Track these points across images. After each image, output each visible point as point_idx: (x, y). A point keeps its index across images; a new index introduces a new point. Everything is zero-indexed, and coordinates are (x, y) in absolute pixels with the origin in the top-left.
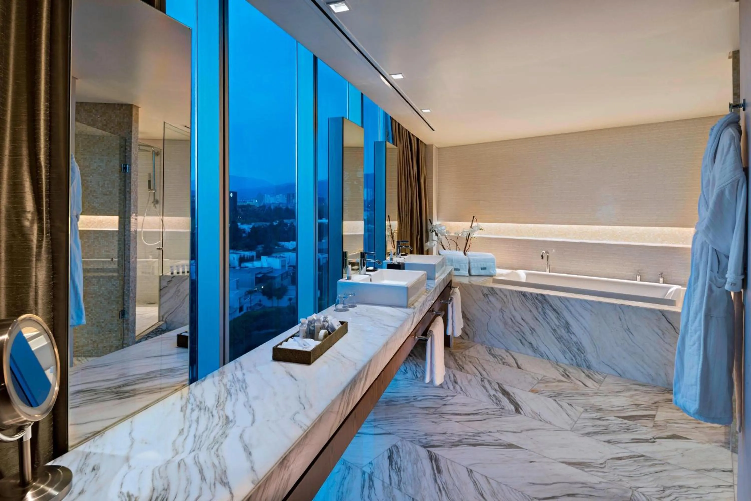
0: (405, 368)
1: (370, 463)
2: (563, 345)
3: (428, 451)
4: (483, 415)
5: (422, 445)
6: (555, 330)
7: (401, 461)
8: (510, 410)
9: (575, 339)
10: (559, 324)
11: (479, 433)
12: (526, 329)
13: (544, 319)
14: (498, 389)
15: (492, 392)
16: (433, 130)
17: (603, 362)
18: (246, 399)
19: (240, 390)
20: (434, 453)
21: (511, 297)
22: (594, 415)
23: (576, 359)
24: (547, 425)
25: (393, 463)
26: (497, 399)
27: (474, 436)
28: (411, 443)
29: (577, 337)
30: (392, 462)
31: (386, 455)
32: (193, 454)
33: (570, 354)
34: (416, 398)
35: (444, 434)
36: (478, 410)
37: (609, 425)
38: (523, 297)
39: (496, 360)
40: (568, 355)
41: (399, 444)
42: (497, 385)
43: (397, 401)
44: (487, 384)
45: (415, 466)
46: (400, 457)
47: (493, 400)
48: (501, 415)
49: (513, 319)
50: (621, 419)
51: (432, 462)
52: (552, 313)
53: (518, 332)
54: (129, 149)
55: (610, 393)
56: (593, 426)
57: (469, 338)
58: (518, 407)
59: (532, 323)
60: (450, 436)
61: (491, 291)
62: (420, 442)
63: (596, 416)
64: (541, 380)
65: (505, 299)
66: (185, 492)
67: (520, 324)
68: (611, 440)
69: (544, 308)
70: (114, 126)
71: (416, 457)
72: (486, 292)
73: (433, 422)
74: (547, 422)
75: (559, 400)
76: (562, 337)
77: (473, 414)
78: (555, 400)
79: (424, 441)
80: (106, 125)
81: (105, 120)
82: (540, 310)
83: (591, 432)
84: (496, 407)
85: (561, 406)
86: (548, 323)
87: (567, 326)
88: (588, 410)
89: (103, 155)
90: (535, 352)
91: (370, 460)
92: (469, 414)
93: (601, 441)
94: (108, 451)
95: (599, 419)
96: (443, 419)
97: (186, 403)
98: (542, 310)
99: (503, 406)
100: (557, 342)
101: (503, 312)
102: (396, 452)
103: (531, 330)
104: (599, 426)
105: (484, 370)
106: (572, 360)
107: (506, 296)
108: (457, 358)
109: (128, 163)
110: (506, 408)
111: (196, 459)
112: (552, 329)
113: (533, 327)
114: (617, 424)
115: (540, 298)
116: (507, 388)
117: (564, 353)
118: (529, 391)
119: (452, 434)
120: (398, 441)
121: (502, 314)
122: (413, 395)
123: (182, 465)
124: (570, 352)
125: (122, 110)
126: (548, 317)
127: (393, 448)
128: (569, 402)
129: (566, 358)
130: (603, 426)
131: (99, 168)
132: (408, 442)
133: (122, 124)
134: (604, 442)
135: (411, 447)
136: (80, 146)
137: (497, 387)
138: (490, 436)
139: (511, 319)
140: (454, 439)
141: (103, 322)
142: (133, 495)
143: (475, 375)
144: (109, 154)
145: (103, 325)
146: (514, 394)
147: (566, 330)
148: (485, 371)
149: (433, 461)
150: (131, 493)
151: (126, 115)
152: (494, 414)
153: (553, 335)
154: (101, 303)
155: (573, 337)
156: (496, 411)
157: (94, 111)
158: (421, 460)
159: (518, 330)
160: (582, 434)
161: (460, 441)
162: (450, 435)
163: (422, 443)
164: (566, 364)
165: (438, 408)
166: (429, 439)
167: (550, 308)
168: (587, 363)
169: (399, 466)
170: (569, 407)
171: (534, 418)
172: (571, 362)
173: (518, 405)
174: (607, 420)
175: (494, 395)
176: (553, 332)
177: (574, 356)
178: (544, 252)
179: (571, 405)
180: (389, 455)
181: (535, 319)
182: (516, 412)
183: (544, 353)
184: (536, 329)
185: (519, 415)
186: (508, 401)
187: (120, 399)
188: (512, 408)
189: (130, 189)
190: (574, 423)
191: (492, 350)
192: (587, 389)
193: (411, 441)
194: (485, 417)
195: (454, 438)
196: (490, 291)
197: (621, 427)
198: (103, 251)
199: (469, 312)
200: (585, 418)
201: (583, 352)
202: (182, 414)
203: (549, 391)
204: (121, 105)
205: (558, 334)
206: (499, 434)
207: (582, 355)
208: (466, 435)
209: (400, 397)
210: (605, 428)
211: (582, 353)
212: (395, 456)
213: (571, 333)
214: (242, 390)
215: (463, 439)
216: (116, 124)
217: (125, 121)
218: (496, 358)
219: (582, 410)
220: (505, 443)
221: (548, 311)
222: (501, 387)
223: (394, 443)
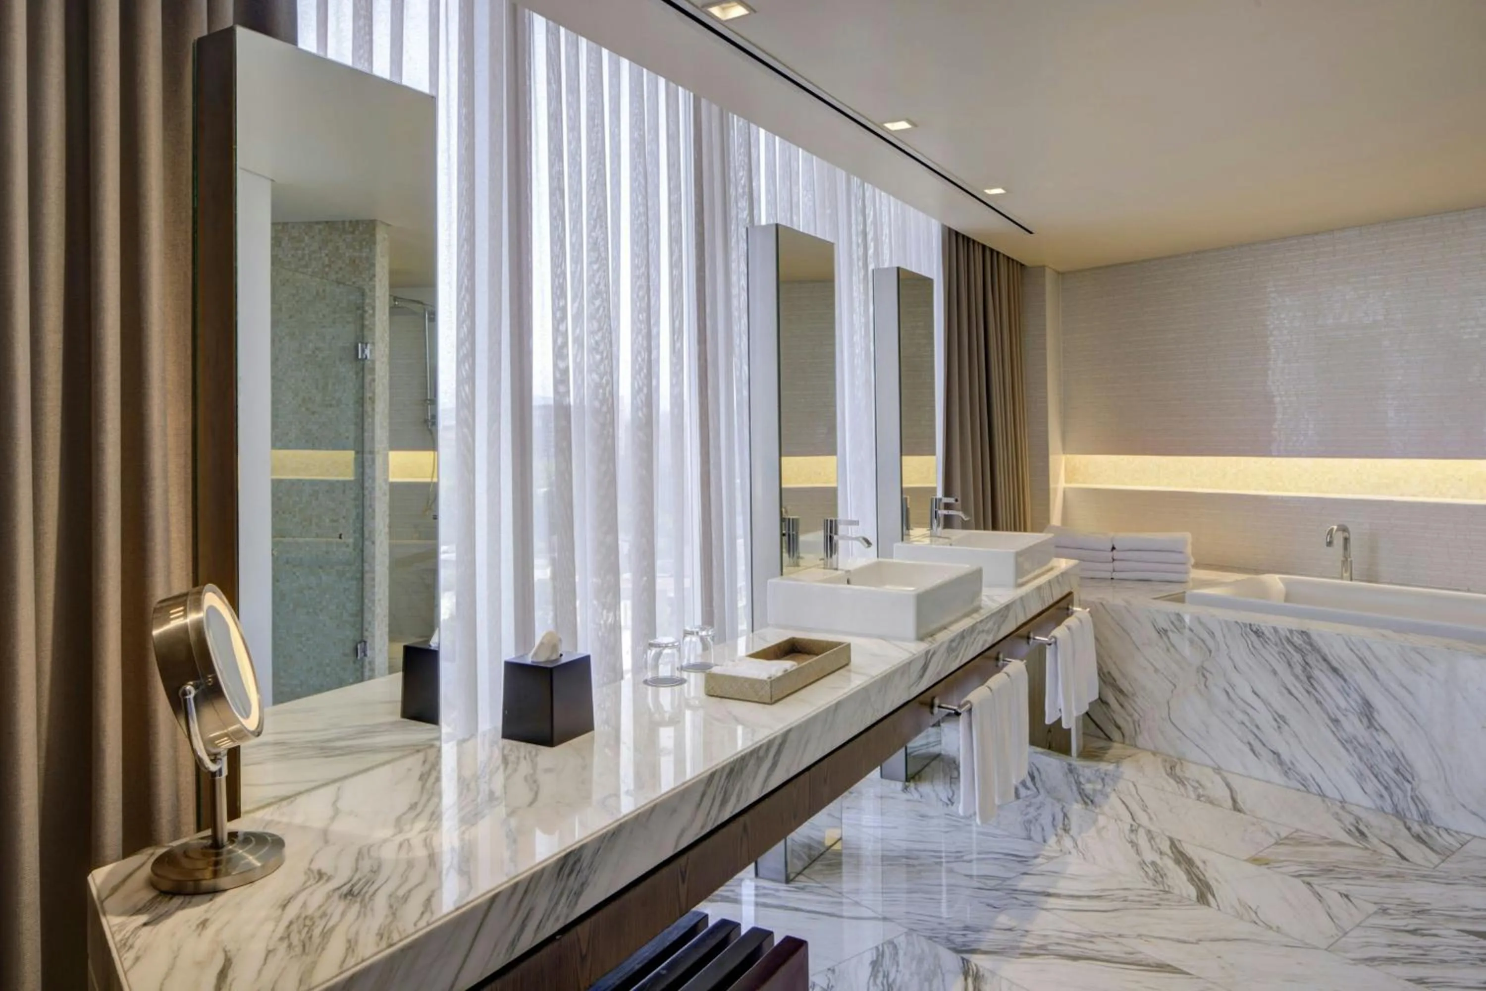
0: (951, 794)
1: (829, 969)
2: (1357, 760)
3: (963, 959)
4: (1113, 900)
5: (953, 946)
6: (1336, 721)
7: (897, 971)
8: (1185, 895)
9: (1386, 744)
10: (1349, 708)
11: (1092, 936)
12: (1264, 718)
13: (1308, 692)
14: (1169, 852)
15: (1150, 856)
16: (1031, 233)
17: (1464, 806)
18: (531, 772)
19: (525, 758)
20: (976, 965)
21: (1224, 636)
22: (1400, 923)
23: (1391, 796)
24: (1270, 933)
25: (881, 975)
26: (1157, 871)
27: (1078, 940)
28: (930, 941)
29: (1391, 738)
30: (878, 971)
31: (869, 957)
32: (424, 835)
33: (1375, 781)
34: (962, 856)
35: (1010, 930)
36: (1103, 890)
37: (1435, 946)
38: (1254, 637)
39: (1182, 789)
40: (1372, 785)
41: (901, 941)
42: (1168, 843)
43: (917, 858)
44: (1142, 839)
45: (926, 984)
46: (898, 965)
47: (1146, 872)
48: (1158, 905)
49: (1230, 690)
50: (1472, 937)
51: (966, 979)
52: (1328, 677)
53: (1243, 723)
54: (371, 312)
55: (1464, 878)
56: (1390, 946)
57: (1123, 735)
58: (1205, 890)
59: (1280, 703)
60: (1022, 936)
61: (1176, 623)
62: (948, 940)
63: (1406, 926)
64: (1286, 838)
65: (1211, 643)
66: (402, 876)
67: (1249, 704)
68: (1427, 978)
69: (1307, 664)
70: (343, 266)
71: (932, 968)
72: (1163, 623)
73: (989, 905)
74: (1271, 928)
75: (1319, 885)
76: (1355, 738)
77: (1089, 897)
78: (1309, 884)
79: (959, 940)
80: (329, 266)
81: (327, 255)
82: (1298, 670)
83: (1380, 957)
84: (1152, 888)
85: (1320, 897)
86: (1318, 702)
87: (1367, 711)
88: (1391, 911)
89: (324, 327)
90: (1286, 773)
91: (830, 964)
92: (1079, 897)
93: (1398, 978)
94: (298, 820)
95: (1414, 932)
96: (1015, 901)
97: (430, 770)
98: (1304, 670)
99: (1169, 886)
100: (1342, 750)
101: (1207, 675)
102: (891, 954)
103: (1276, 720)
104: (1408, 946)
105: (1145, 808)
106: (1382, 796)
107: (1212, 634)
108: (1082, 780)
109: (370, 341)
110: (1176, 891)
111: (428, 840)
112: (1330, 718)
113: (1281, 712)
114: (1459, 946)
115: (1297, 640)
116: (1190, 850)
117: (1360, 778)
118: (1247, 860)
119: (1027, 931)
120: (901, 935)
121: (1203, 680)
122: (954, 850)
123: (406, 845)
124: (1376, 777)
125: (357, 232)
126: (1318, 688)
127: (885, 947)
128: (1343, 889)
129: (1365, 793)
130: (1418, 947)
131: (317, 352)
132: (922, 939)
133: (357, 261)
134: (1409, 980)
135: (927, 949)
136: (284, 309)
137: (1166, 847)
138: (1117, 943)
139: (1227, 693)
140: (1029, 943)
141: (328, 665)
142: (325, 874)
143: (1118, 819)
144: (334, 323)
145: (328, 669)
146: (1204, 862)
147: (1365, 720)
148: (1145, 811)
149: (970, 980)
150: (323, 871)
151: (364, 243)
152: (1140, 901)
153: (1333, 732)
154: (325, 625)
155: (1381, 738)
156: (1150, 896)
157: (306, 238)
158: (943, 975)
159: (1246, 719)
160: (1353, 960)
161: (1041, 947)
162: (1023, 933)
163: (954, 943)
164: (1366, 809)
165: (1009, 879)
166: (972, 936)
167: (1324, 666)
168: (1421, 807)
169: (890, 980)
170: (1343, 901)
171: (1241, 918)
172: (1379, 802)
173: (1209, 887)
174: (1436, 935)
175: (1153, 863)
176: (1331, 725)
177: (1386, 788)
178: (1335, 527)
179: (1347, 896)
180: (875, 958)
181: (1285, 692)
182: (1198, 901)
183: (1309, 777)
184: (1288, 717)
185: (1206, 907)
186: (1184, 877)
187: (327, 757)
188: (1193, 892)
189: (374, 393)
190: (1340, 934)
191: (1178, 768)
192: (1405, 864)
193: (930, 938)
194: (1118, 905)
195: (1031, 941)
196: (1172, 623)
197: (1467, 953)
198: (327, 520)
199: (1123, 675)
200: (1374, 927)
201: (1410, 779)
202: (420, 783)
203: (1300, 863)
204: (355, 224)
205: (1344, 730)
206: (1142, 941)
207: (1408, 787)
208: (1061, 937)
209: (925, 851)
210: (1421, 952)
211: (1408, 781)
212: (887, 961)
213: (1377, 730)
214: (527, 756)
215: (1050, 944)
216: (348, 262)
217: (364, 255)
218: (1184, 784)
219: (1373, 908)
220: (1150, 961)
221: (1316, 673)
222: (1176, 848)
223: (889, 938)
